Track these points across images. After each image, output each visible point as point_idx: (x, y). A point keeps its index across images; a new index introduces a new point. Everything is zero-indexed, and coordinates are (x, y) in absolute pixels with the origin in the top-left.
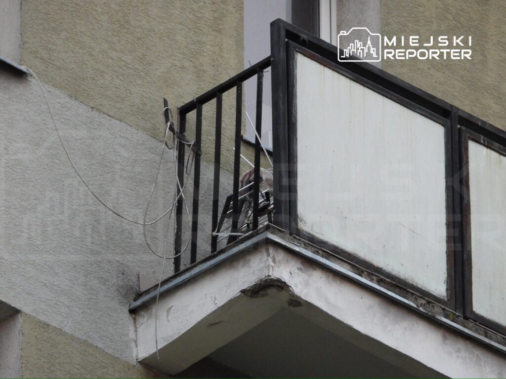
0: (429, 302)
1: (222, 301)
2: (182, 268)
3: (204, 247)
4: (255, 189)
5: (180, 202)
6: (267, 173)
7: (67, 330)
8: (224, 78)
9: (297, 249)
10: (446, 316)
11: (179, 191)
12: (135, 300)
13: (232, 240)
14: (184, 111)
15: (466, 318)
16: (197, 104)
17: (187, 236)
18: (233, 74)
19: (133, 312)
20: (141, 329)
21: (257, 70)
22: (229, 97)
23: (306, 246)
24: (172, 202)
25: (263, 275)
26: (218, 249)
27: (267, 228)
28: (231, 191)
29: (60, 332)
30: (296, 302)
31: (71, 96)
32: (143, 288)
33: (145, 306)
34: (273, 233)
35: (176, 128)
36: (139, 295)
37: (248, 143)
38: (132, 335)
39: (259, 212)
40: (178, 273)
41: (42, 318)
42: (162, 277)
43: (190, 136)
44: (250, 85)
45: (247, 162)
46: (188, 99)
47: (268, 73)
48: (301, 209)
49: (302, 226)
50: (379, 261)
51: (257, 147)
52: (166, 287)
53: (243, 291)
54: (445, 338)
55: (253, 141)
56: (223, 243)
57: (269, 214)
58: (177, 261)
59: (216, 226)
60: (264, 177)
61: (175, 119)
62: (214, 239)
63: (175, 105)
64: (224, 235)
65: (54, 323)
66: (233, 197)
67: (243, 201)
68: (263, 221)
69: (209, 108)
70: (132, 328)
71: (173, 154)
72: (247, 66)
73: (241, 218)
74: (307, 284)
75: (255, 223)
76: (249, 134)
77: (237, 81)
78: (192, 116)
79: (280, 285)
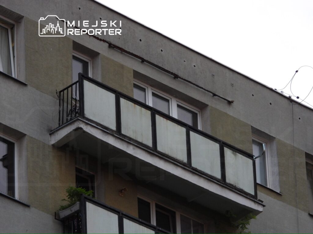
0: (112, 132)
1: (69, 132)
2: (60, 125)
3: (65, 121)
4: (76, 108)
5: (60, 111)
6: (78, 105)
7: (36, 138)
8: (69, 85)
9: (84, 121)
10: (116, 134)
11: (59, 109)
12: (51, 132)
13: (71, 119)
14: (60, 92)
15: (120, 135)
16: (63, 90)
17: (61, 119)
18: (70, 84)
19: (50, 134)
20: (52, 138)
21: (76, 83)
22: (70, 89)
23: (86, 120)
24: (58, 111)
25: (77, 126)
26: (68, 121)
27: (78, 117)
28: (70, 109)
29: (35, 139)
30: (84, 132)
31: (36, 89)
32: (52, 129)
33: (53, 133)
34: (79, 117)
35: (59, 96)
36: (51, 131)
37: (74, 99)
38: (50, 139)
39: (76, 113)
40: (59, 126)
41: (31, 136)
42: (56, 127)
43: (62, 97)
44: (74, 86)
45: (74, 102)
46: (61, 90)
47: (78, 84)
48: (85, 112)
49: (85, 116)
50: (102, 123)
51: (76, 99)
52: (57, 129)
53: (73, 130)
54: (116, 139)
55: (75, 98)
56: (69, 120)
57: (78, 113)
58: (59, 124)
59: (67, 116)
60: (77, 106)
61: (58, 94)
62: (67, 119)
63: (58, 91)
64: (69, 118)
65: (34, 137)
66: (71, 110)
67: (73, 110)
68: (77, 115)
69: (66, 91)
70: (50, 138)
71: (58, 101)
72: (73, 82)
73: (73, 114)
74: (86, 128)
75: (76, 115)
76: (74, 97)
77: (71, 86)
78: (62, 93)
79: (81, 128)
